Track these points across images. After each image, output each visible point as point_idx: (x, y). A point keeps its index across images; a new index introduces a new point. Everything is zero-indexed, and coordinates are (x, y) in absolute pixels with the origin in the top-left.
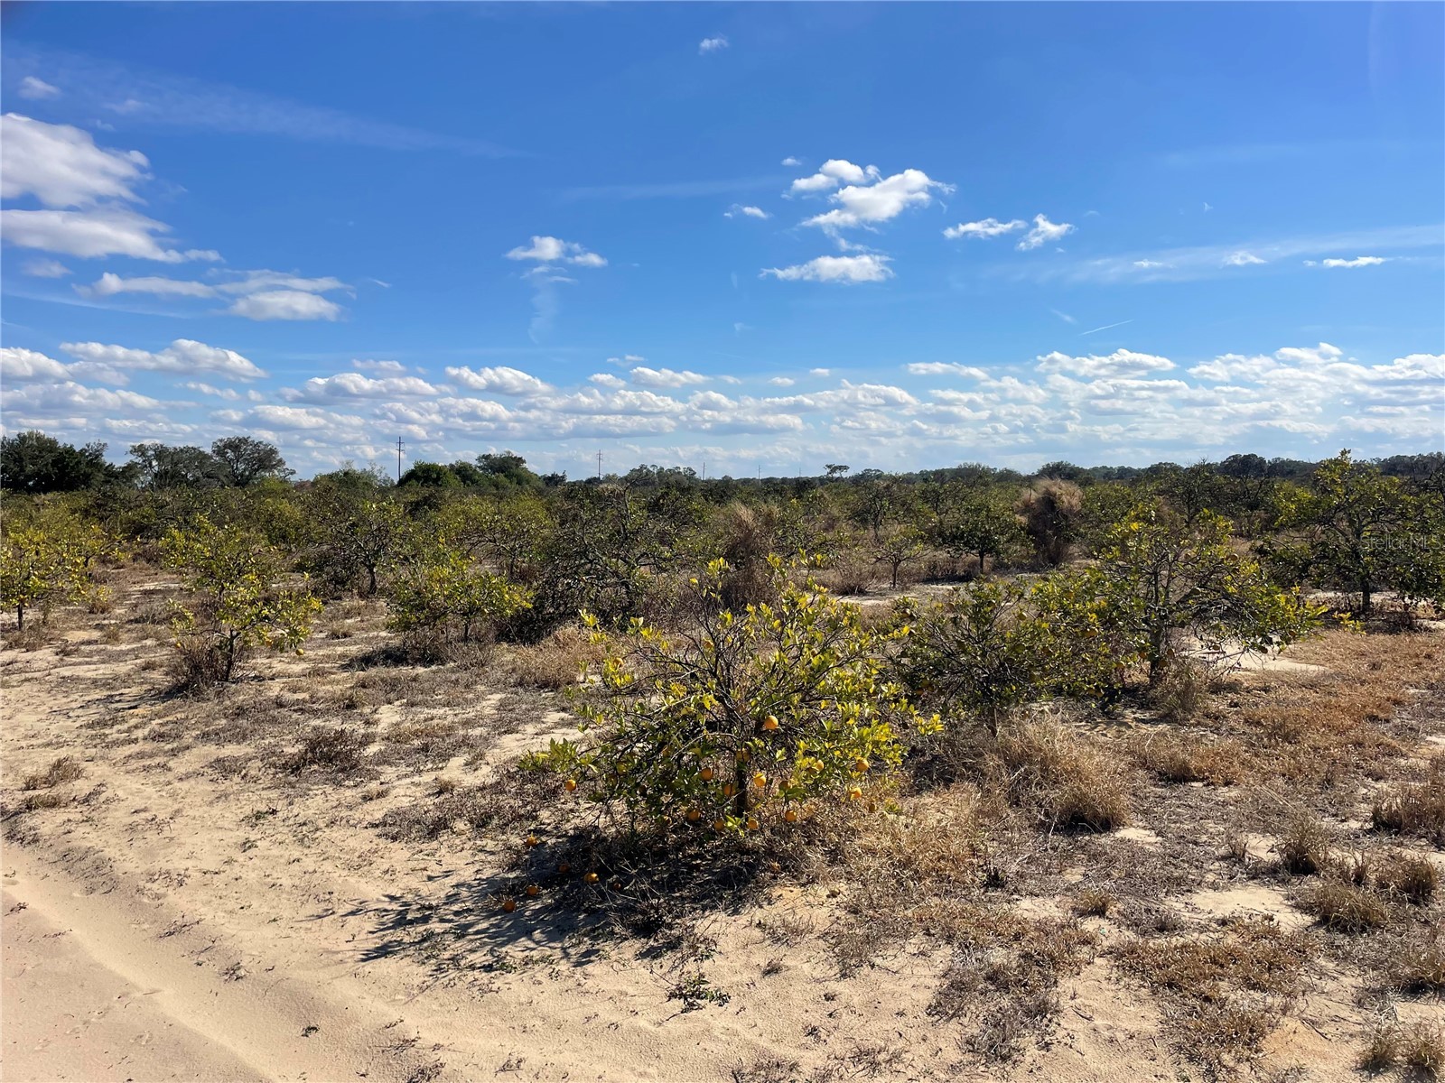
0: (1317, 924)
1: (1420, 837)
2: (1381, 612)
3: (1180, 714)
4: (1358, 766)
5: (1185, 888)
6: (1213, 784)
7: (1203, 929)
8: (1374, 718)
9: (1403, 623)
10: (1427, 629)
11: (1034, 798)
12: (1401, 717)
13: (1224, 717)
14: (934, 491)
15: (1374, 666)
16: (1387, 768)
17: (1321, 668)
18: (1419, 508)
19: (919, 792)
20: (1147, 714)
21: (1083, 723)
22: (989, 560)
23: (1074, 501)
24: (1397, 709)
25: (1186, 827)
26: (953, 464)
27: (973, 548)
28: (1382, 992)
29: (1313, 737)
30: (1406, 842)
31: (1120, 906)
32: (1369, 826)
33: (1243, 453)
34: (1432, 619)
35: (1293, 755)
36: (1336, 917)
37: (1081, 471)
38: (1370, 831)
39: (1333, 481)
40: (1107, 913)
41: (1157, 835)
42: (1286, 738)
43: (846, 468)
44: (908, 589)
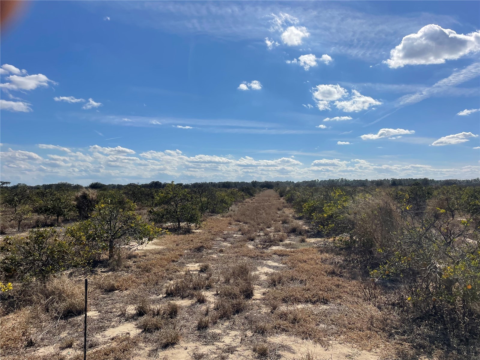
0: (143, 332)
1: (178, 296)
2: (183, 228)
3: (116, 267)
4: (166, 277)
5: (103, 330)
6: (122, 290)
7: (105, 343)
8: (173, 261)
9: (188, 231)
10: (194, 233)
11: (54, 308)
12: (181, 260)
13: (131, 267)
14: (42, 193)
15: (177, 245)
16: (173, 276)
17: (163, 247)
18: (192, 198)
19: (7, 314)
20: (106, 269)
21: (82, 276)
22: (61, 218)
23: (94, 196)
24: (180, 257)
25: (110, 307)
26: (56, 182)
27: (54, 214)
28: (156, 350)
29: (155, 270)
30: (174, 298)
31: (78, 342)
32: (165, 296)
33: (156, 181)
34: (196, 229)
35: (148, 277)
36: (148, 328)
37: (104, 185)
38: (165, 297)
39: (170, 190)
40: (73, 346)
41: (99, 312)
42: (147, 271)
43: (9, 183)
44: (25, 231)
